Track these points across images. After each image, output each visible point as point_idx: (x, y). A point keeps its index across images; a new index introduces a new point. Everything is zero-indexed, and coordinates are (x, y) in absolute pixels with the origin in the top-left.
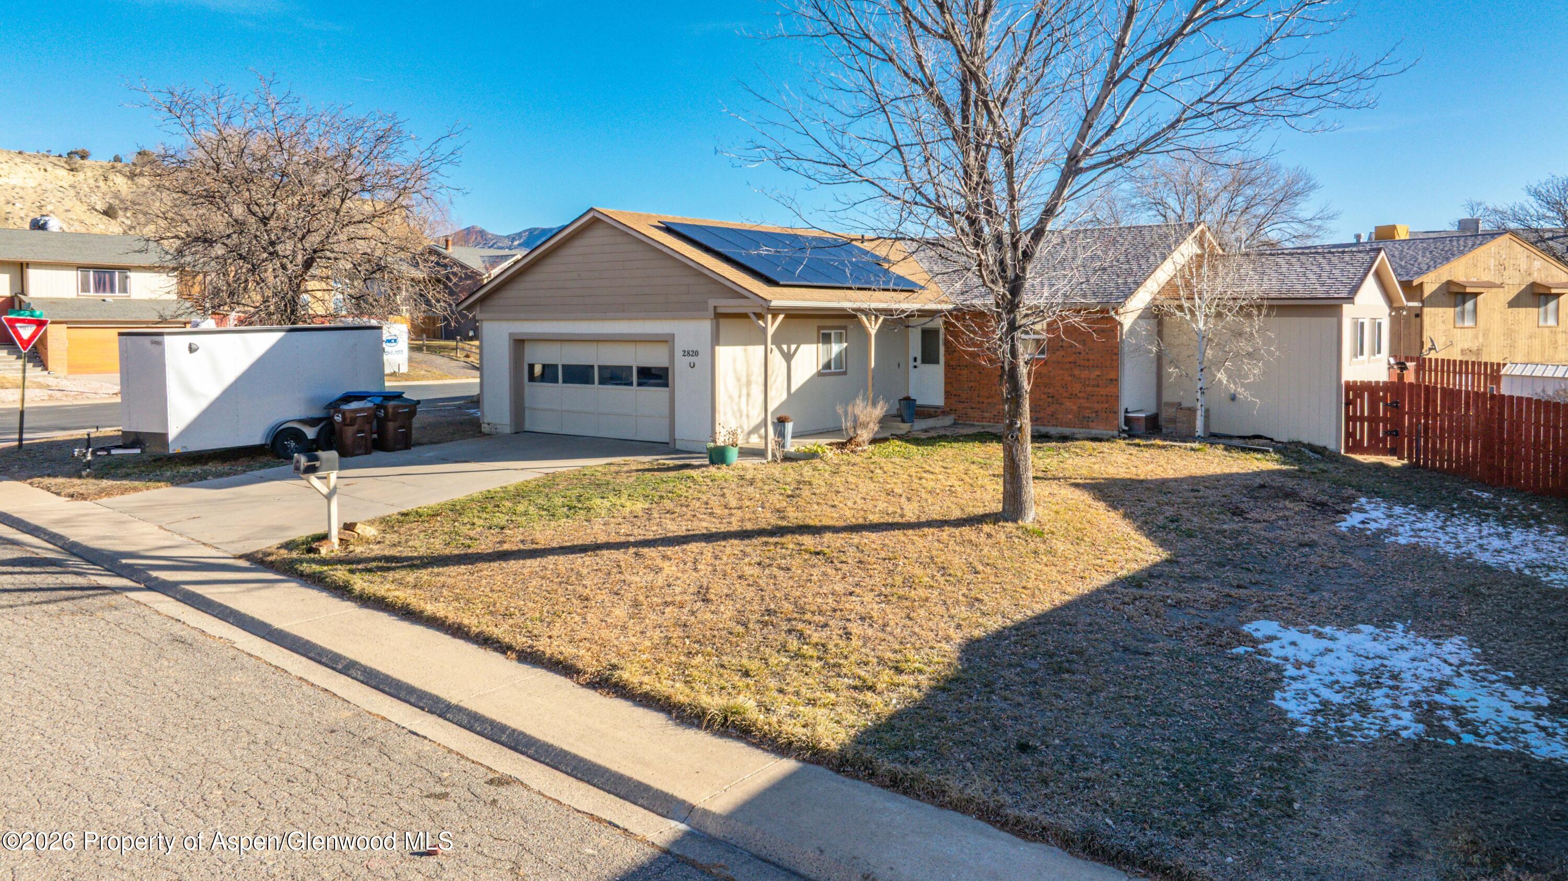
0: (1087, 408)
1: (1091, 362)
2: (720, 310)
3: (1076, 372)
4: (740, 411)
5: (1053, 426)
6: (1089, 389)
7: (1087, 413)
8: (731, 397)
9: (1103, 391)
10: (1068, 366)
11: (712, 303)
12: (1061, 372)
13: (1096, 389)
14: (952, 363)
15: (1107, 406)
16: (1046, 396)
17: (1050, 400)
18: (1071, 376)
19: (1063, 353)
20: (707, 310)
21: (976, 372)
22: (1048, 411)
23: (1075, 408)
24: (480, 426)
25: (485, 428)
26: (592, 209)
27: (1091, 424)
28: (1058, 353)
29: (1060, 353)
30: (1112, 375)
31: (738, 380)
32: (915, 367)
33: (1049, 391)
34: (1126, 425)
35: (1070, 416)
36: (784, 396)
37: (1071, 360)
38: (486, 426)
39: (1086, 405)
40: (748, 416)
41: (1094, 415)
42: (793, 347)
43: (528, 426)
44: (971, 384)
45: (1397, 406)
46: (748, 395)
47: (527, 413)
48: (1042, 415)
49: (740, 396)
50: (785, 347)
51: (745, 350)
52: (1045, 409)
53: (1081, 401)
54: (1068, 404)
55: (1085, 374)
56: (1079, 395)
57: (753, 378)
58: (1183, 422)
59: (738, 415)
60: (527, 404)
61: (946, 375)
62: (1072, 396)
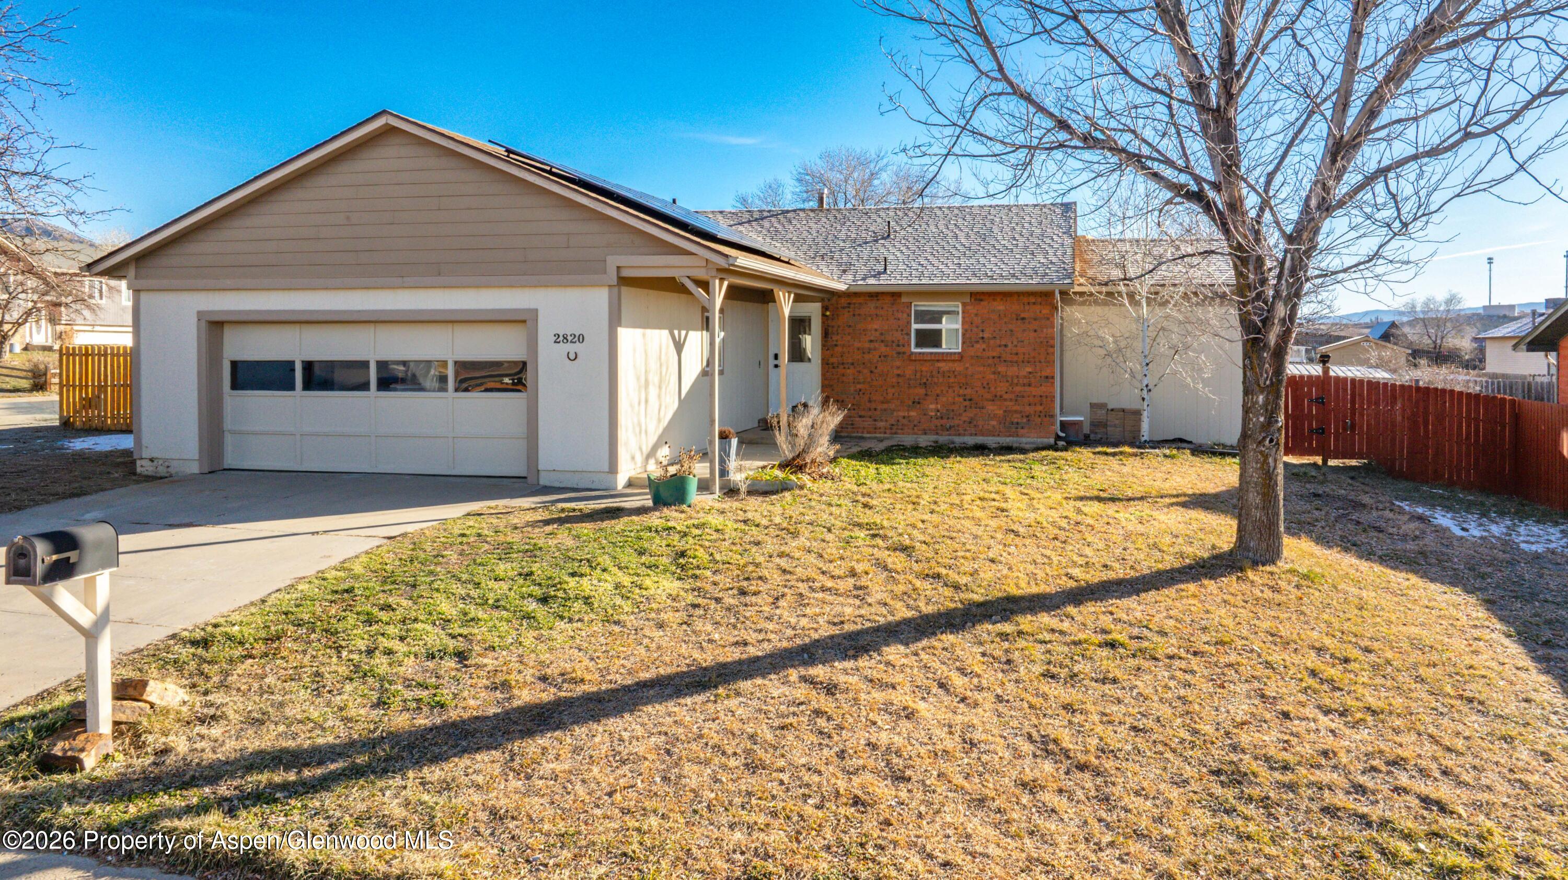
0: (1016, 412)
1: (1021, 357)
2: (626, 273)
3: (1001, 369)
4: (640, 425)
5: (971, 435)
6: (1018, 389)
7: (1016, 418)
8: (632, 406)
9: (1034, 391)
10: (990, 361)
11: (613, 261)
12: (981, 369)
13: (1027, 389)
14: (832, 360)
15: (1041, 408)
16: (961, 399)
17: (967, 403)
18: (994, 373)
19: (984, 346)
20: (605, 272)
21: (866, 371)
22: (965, 417)
23: (1000, 412)
24: (134, 462)
25: (144, 467)
26: (384, 112)
27: (1021, 431)
28: (977, 346)
29: (980, 346)
30: (1047, 372)
31: (638, 379)
32: (776, 366)
33: (966, 392)
34: (1062, 431)
35: (994, 423)
36: (676, 405)
37: (995, 354)
38: (146, 463)
39: (1015, 408)
40: (646, 432)
41: (1025, 420)
42: (683, 333)
43: (230, 461)
44: (859, 386)
45: (1323, 403)
46: (646, 401)
47: (228, 439)
48: (956, 422)
49: (639, 403)
50: (676, 332)
51: (644, 335)
52: (960, 415)
53: (1008, 403)
54: (991, 408)
55: (1012, 371)
56: (1005, 396)
57: (650, 378)
58: (1115, 426)
59: (637, 430)
60: (228, 424)
61: (823, 375)
62: (995, 398)
